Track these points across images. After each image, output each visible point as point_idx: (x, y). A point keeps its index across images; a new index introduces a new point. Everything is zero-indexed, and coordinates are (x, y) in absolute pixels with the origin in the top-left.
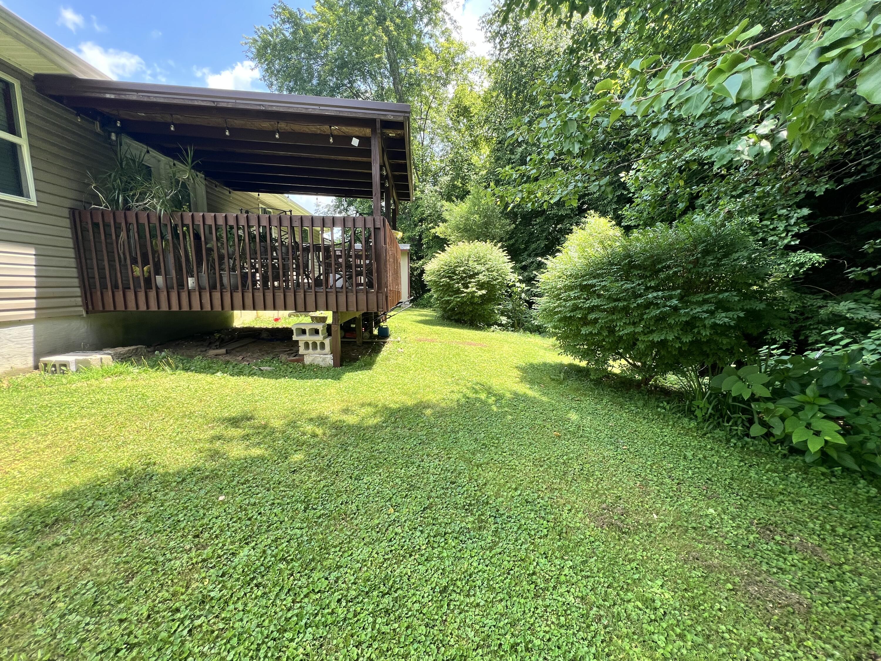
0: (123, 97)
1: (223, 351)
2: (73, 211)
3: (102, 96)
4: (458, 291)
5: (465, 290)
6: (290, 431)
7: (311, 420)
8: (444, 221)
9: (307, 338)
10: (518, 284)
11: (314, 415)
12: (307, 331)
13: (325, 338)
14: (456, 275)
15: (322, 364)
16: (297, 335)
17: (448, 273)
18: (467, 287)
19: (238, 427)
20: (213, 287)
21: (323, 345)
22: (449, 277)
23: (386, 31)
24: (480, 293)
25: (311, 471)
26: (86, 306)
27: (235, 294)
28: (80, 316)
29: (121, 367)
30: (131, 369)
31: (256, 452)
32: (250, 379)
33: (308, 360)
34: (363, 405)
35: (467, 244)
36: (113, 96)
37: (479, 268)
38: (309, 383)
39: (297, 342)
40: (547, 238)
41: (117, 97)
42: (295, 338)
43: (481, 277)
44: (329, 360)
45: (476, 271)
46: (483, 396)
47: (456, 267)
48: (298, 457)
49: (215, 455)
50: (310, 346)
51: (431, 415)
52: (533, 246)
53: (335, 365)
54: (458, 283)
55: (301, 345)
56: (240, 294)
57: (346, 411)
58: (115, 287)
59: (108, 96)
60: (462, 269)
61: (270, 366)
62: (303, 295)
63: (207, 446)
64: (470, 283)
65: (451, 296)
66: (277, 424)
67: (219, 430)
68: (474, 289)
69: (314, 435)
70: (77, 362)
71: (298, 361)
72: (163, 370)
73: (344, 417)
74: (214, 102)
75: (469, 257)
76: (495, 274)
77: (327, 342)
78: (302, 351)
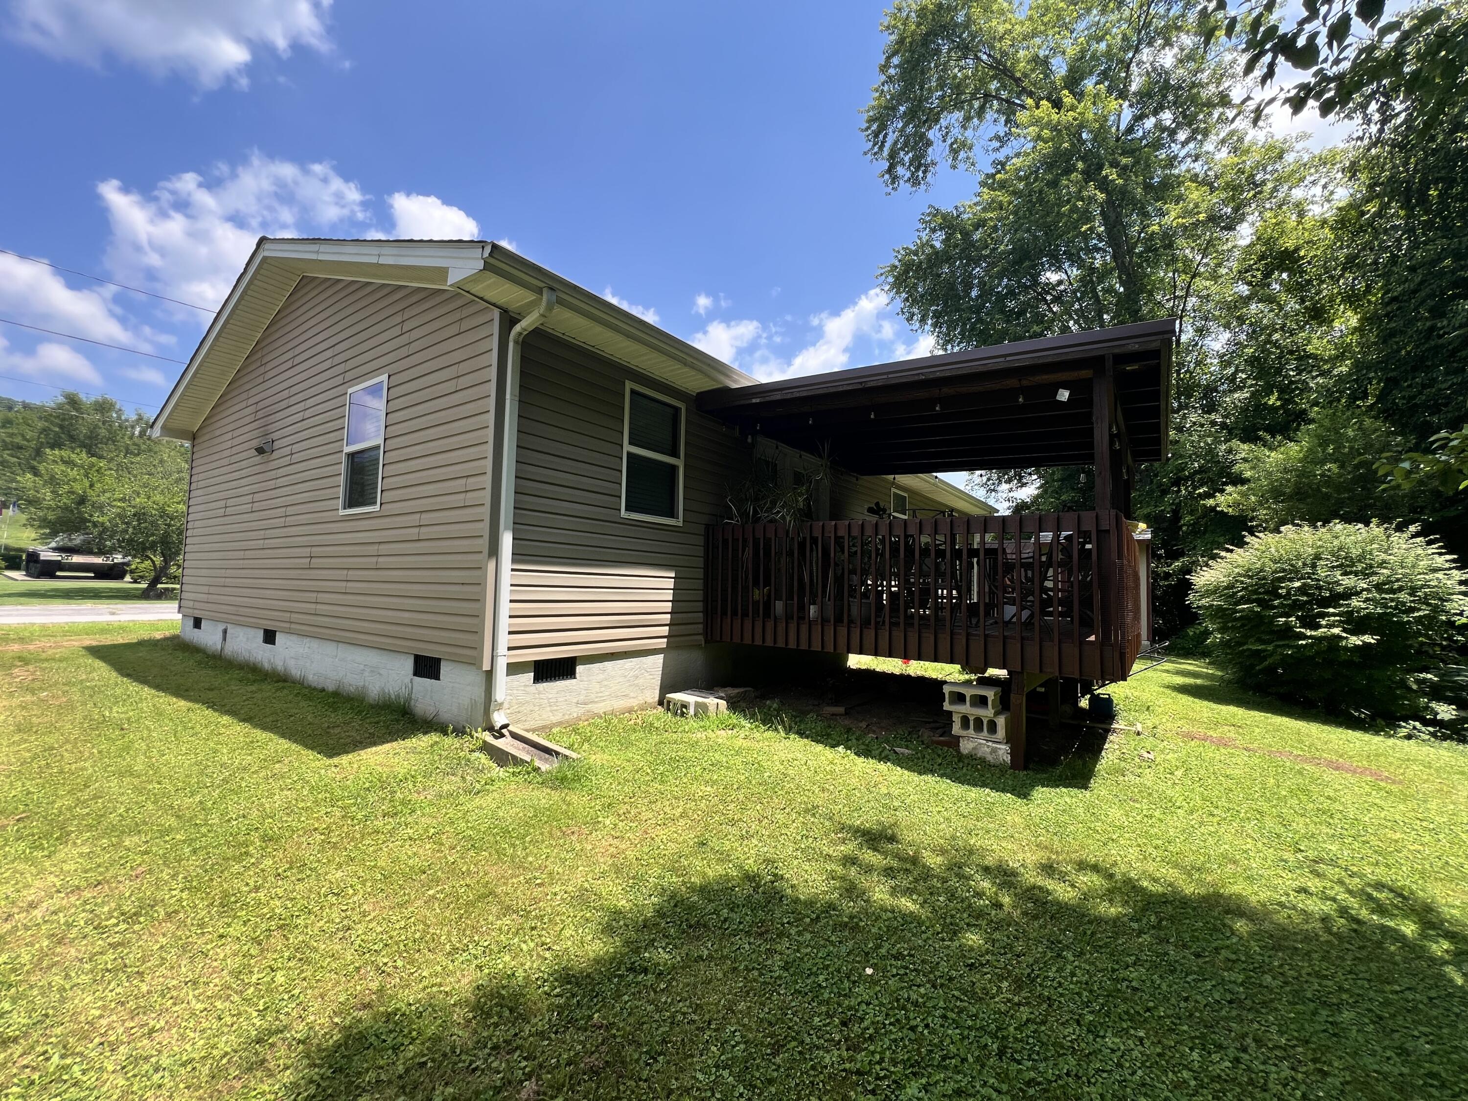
1: (841, 710)
2: (707, 526)
5: (1309, 632)
8: (1238, 480)
9: (966, 709)
15: (990, 758)
17: (1255, 592)
18: (1315, 626)
20: (839, 620)
21: (992, 727)
24: (1355, 640)
26: (705, 633)
27: (865, 631)
28: (699, 646)
29: (735, 719)
30: (743, 722)
32: (882, 767)
33: (966, 747)
35: (1306, 528)
36: (758, 400)
38: (974, 793)
42: (947, 706)
43: (1355, 602)
44: (1004, 752)
45: (1340, 589)
47: (1279, 579)
48: (973, 939)
50: (972, 723)
53: (1014, 765)
54: (1286, 615)
55: (956, 719)
60: (1298, 584)
61: (907, 747)
62: (964, 641)
63: (840, 870)
65: (1267, 642)
66: (933, 861)
67: (852, 847)
68: (1337, 631)
69: (999, 906)
70: (697, 705)
71: (948, 744)
72: (776, 729)
77: (1001, 721)
78: (956, 729)
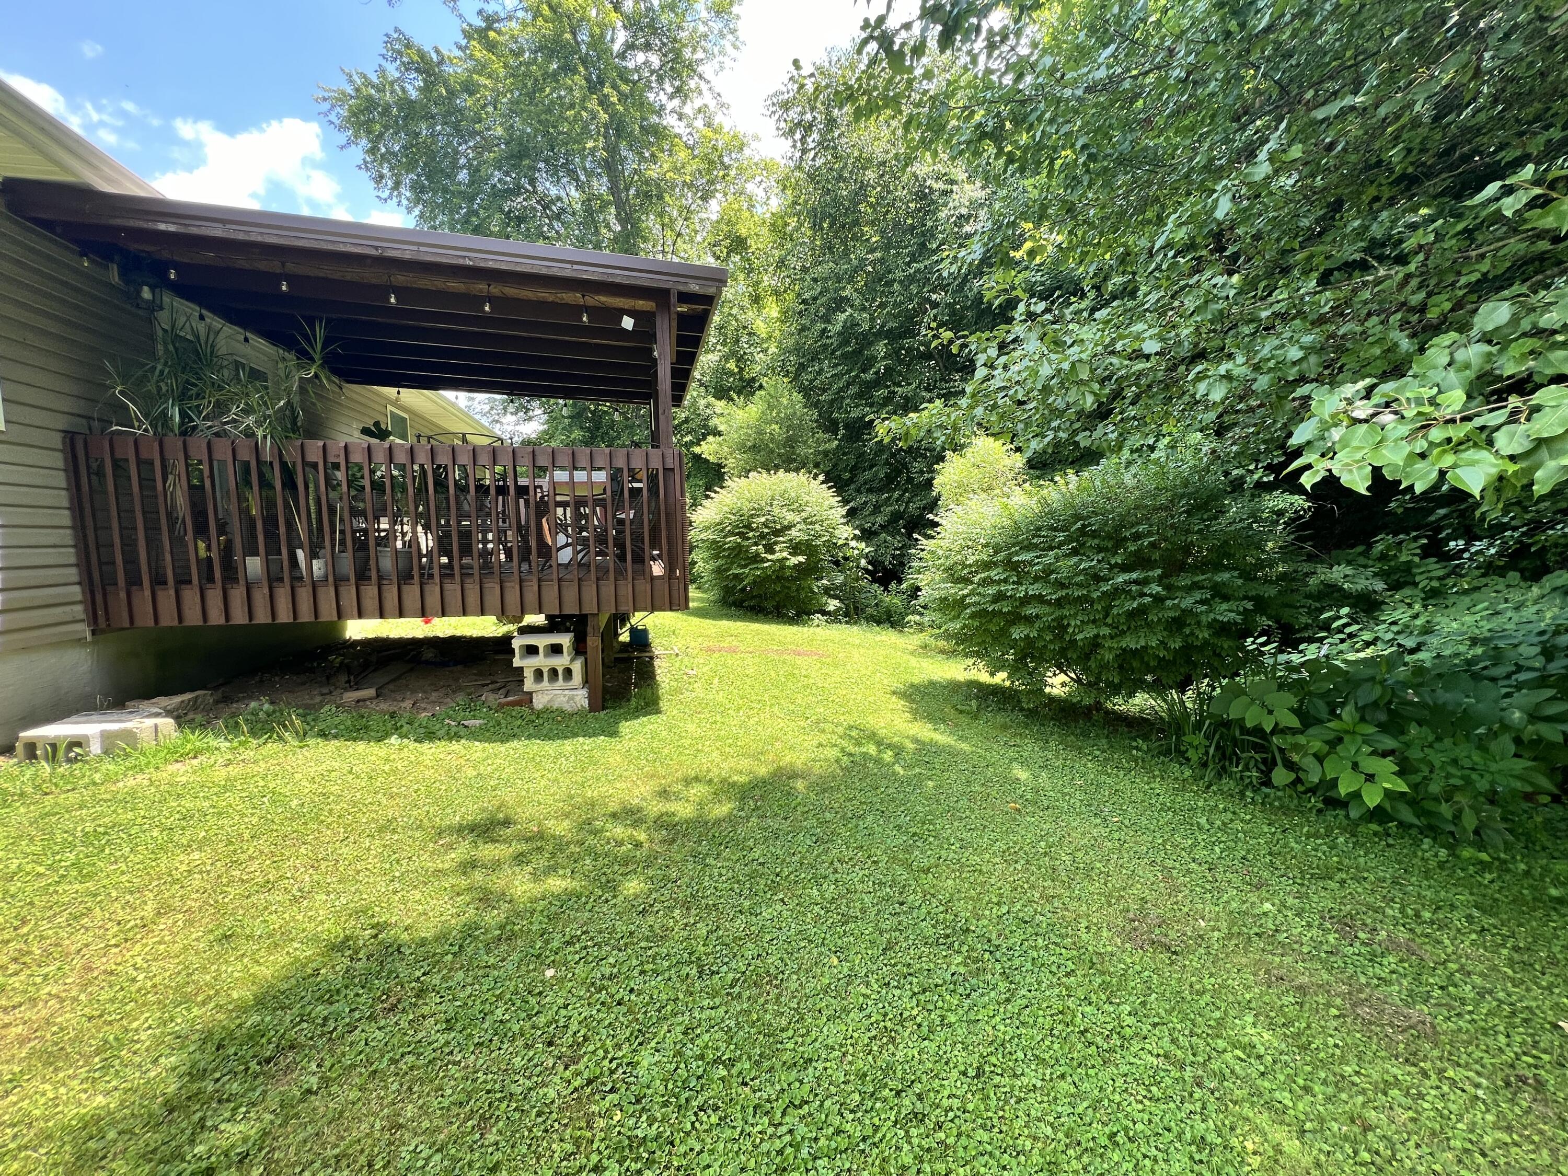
0: (194, 231)
1: (371, 692)
2: (70, 437)
3: (150, 225)
4: (757, 559)
5: (770, 557)
6: (591, 841)
7: (614, 815)
8: (717, 433)
9: (541, 661)
10: (853, 544)
11: (613, 807)
12: (541, 650)
13: (572, 660)
14: (752, 530)
15: (567, 707)
16: (522, 657)
17: (737, 527)
18: (772, 552)
19: (494, 841)
20: (362, 576)
21: (568, 672)
22: (742, 535)
23: (604, 102)
24: (794, 560)
25: (671, 909)
26: (93, 618)
27: (405, 588)
28: (79, 642)
29: (195, 739)
30: (213, 742)
31: (557, 884)
32: (455, 746)
33: (539, 702)
34: (688, 782)
35: (765, 475)
36: (172, 228)
37: (790, 517)
38: (568, 746)
39: (521, 669)
40: (887, 463)
41: (182, 230)
42: (517, 662)
43: (794, 532)
44: (581, 698)
45: (786, 523)
46: (872, 749)
47: (752, 516)
48: (633, 886)
49: (486, 899)
50: (546, 675)
51: (808, 788)
52: (867, 475)
53: (593, 708)
54: (756, 544)
55: (529, 675)
56: (416, 589)
57: (664, 794)
58: (158, 581)
59: (162, 227)
60: (763, 519)
61: (474, 717)
62: (536, 588)
63: (464, 882)
64: (776, 543)
65: (745, 566)
66: (561, 828)
67: (462, 850)
68: (785, 554)
69: (638, 845)
70: (106, 737)
71: (519, 703)
72: (281, 738)
73: (672, 807)
74: (376, 248)
75: (773, 499)
76: (817, 527)
77: (577, 667)
78: (529, 684)
